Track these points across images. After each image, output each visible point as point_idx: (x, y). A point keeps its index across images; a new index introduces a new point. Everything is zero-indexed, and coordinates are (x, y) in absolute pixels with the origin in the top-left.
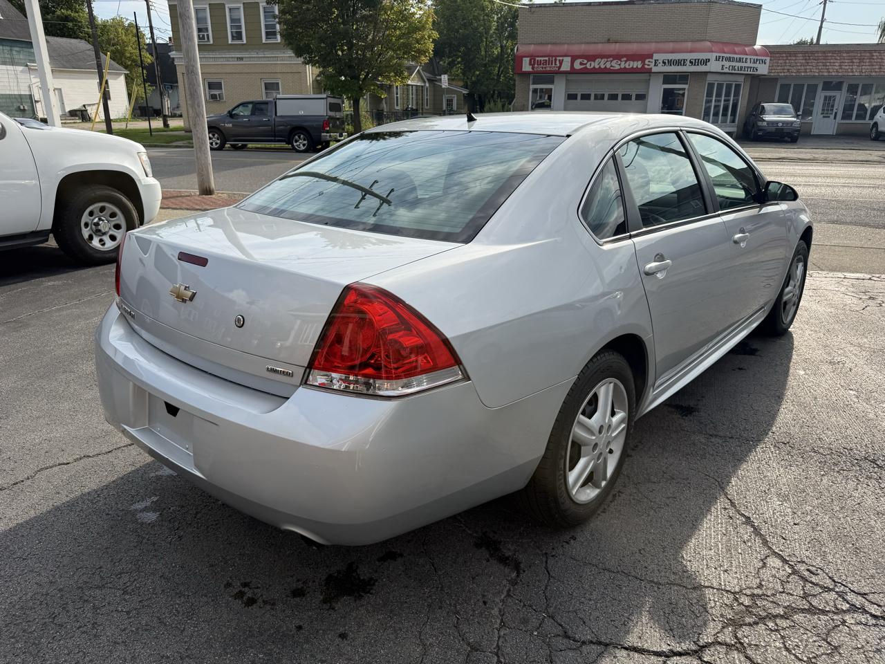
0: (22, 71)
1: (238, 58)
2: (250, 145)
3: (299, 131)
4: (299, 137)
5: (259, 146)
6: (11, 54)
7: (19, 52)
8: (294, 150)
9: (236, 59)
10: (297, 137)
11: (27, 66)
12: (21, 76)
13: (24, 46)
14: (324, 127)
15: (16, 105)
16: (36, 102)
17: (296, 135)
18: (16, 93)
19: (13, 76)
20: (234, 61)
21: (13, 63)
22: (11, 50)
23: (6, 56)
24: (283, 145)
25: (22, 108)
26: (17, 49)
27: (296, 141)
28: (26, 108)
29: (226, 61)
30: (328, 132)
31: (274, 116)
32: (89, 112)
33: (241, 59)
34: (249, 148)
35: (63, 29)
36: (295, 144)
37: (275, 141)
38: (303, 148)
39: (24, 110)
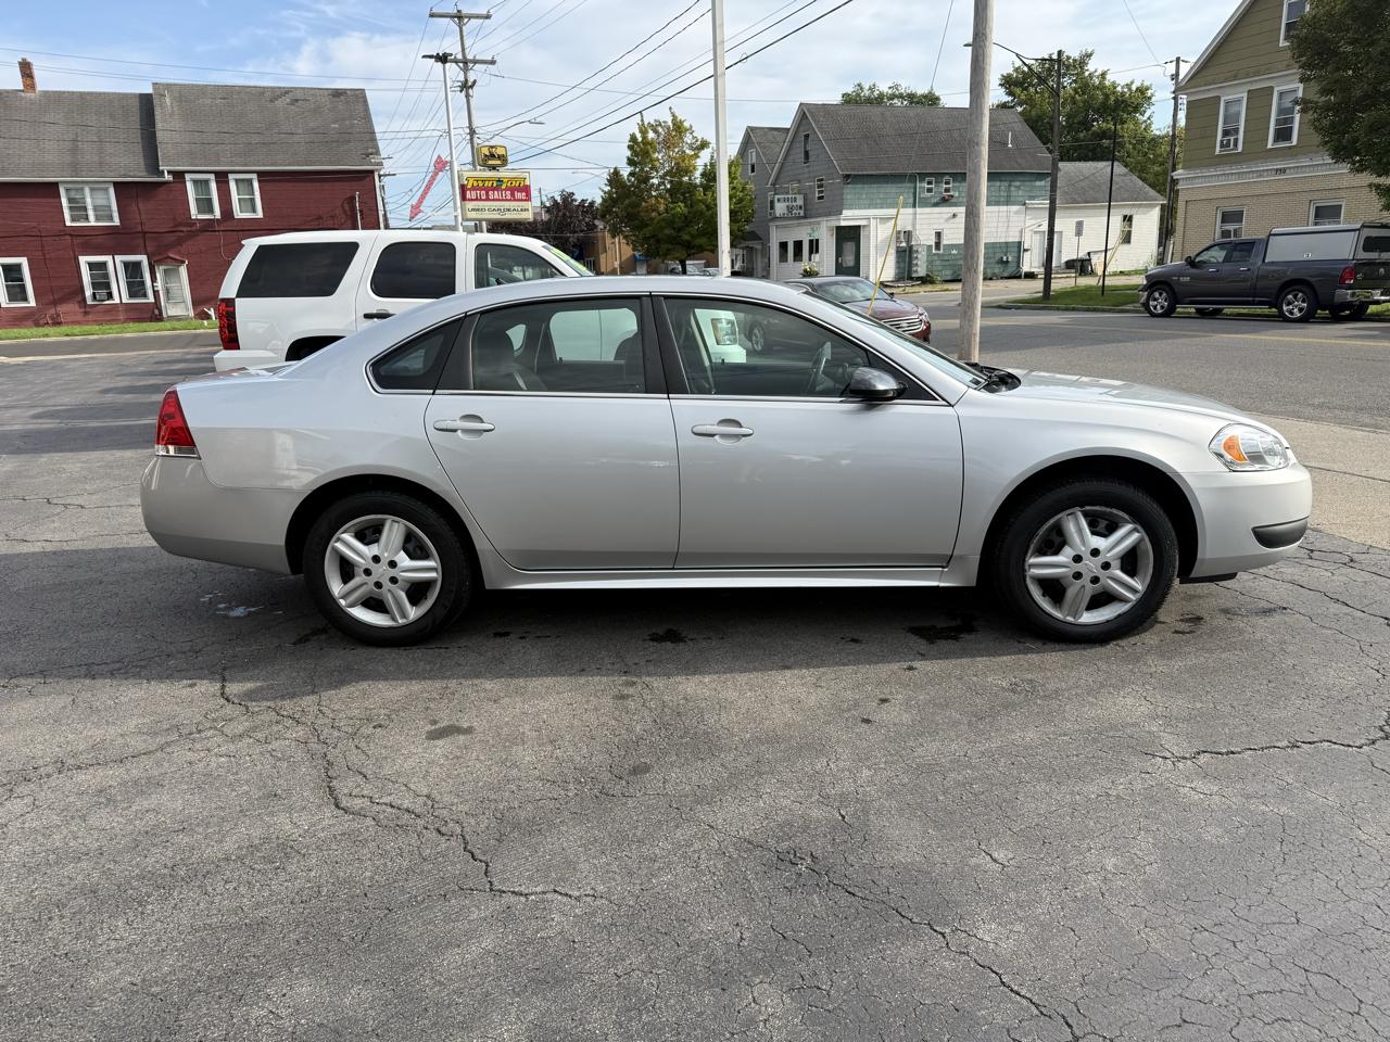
0: (1016, 213)
1: (1277, 170)
2: (1228, 310)
3: (1296, 287)
4: (1295, 297)
5: (1245, 311)
6: (1009, 191)
7: (1019, 187)
8: (1284, 319)
9: (1274, 172)
10: (1290, 297)
11: (1025, 204)
12: (1014, 218)
13: (1026, 179)
14: (1342, 280)
15: (998, 256)
16: (1025, 250)
17: (1289, 293)
18: (1003, 240)
19: (1005, 219)
20: (1271, 176)
21: (1008, 203)
22: (1010, 185)
23: (1002, 194)
24: (1265, 310)
25: (1005, 258)
26: (1018, 184)
27: (1289, 304)
28: (1010, 259)
29: (1257, 177)
30: (1350, 287)
31: (1260, 263)
32: (1093, 262)
33: (1283, 171)
34: (1224, 314)
35: (1095, 149)
36: (1285, 308)
37: (1253, 303)
38: (1297, 314)
39: (1007, 262)
